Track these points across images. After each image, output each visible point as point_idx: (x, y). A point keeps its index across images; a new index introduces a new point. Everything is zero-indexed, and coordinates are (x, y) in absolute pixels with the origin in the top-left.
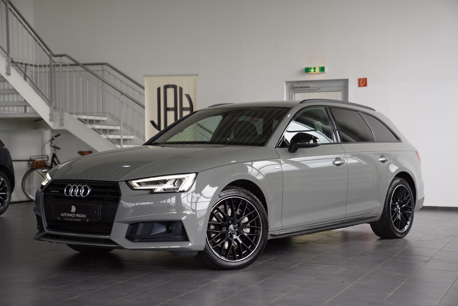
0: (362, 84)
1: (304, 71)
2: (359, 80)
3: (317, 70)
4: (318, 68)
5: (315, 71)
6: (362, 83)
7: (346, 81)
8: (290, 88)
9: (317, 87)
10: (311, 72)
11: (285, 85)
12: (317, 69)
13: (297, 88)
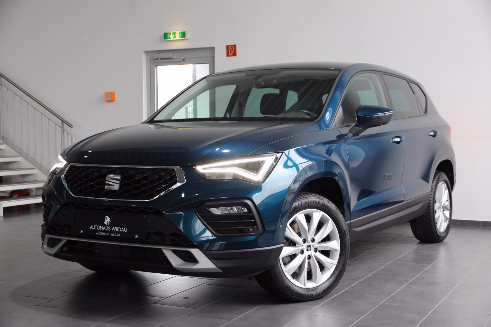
0: (230, 54)
1: (163, 37)
2: (228, 47)
3: (178, 36)
4: (179, 33)
5: (175, 37)
6: (231, 52)
7: (213, 49)
8: (150, 60)
9: (181, 59)
10: (170, 38)
11: (144, 56)
12: (177, 34)
13: (158, 59)
